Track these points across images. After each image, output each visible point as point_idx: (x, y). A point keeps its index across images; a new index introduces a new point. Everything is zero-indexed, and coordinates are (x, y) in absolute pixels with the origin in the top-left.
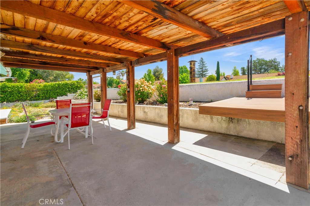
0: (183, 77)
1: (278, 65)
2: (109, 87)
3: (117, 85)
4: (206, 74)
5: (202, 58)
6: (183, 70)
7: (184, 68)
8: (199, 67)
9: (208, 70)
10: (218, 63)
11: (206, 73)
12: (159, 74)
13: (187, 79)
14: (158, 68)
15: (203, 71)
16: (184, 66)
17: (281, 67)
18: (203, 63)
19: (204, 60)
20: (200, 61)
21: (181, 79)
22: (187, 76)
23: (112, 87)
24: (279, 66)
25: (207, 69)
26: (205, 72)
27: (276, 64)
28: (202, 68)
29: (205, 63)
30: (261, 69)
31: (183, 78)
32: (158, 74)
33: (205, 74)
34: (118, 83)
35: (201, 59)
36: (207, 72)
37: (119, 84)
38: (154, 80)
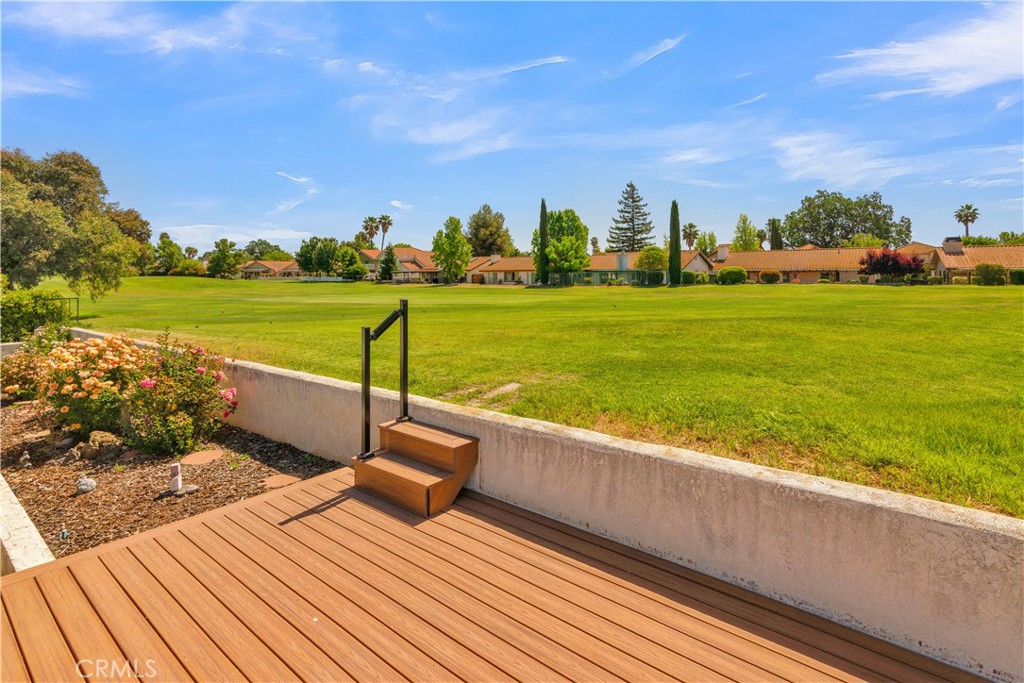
0: (561, 248)
1: (885, 216)
2: (320, 271)
3: (348, 266)
4: (647, 241)
5: (631, 186)
6: (564, 225)
7: (568, 217)
8: (622, 214)
9: (652, 225)
10: (675, 207)
11: (644, 236)
12: (491, 235)
13: (576, 258)
14: (490, 213)
15: (634, 228)
16: (567, 212)
17: (897, 222)
18: (633, 202)
19: (640, 192)
20: (626, 196)
21: (555, 256)
22: (577, 247)
23: (329, 272)
24: (891, 219)
25: (648, 221)
26: (641, 232)
27: (879, 213)
28: (632, 220)
29: (641, 203)
30: (831, 227)
31: (563, 251)
32: (488, 233)
33: (644, 239)
34: (350, 261)
35: (629, 189)
36: (650, 235)
37: (352, 265)
38: (467, 254)
